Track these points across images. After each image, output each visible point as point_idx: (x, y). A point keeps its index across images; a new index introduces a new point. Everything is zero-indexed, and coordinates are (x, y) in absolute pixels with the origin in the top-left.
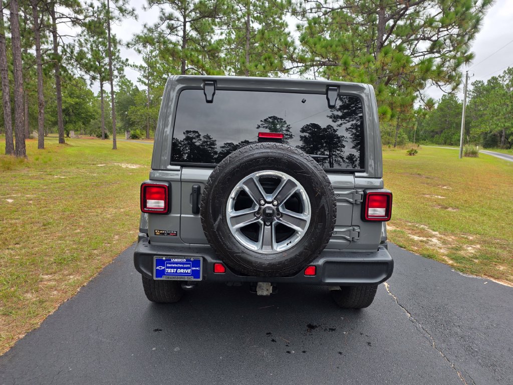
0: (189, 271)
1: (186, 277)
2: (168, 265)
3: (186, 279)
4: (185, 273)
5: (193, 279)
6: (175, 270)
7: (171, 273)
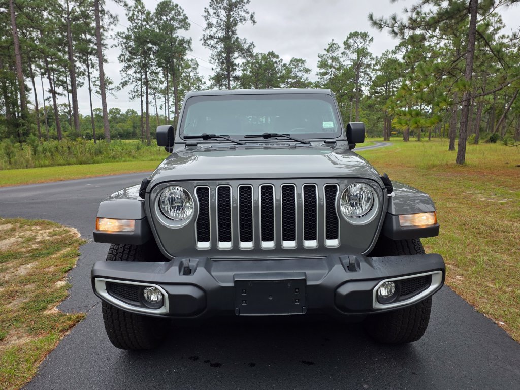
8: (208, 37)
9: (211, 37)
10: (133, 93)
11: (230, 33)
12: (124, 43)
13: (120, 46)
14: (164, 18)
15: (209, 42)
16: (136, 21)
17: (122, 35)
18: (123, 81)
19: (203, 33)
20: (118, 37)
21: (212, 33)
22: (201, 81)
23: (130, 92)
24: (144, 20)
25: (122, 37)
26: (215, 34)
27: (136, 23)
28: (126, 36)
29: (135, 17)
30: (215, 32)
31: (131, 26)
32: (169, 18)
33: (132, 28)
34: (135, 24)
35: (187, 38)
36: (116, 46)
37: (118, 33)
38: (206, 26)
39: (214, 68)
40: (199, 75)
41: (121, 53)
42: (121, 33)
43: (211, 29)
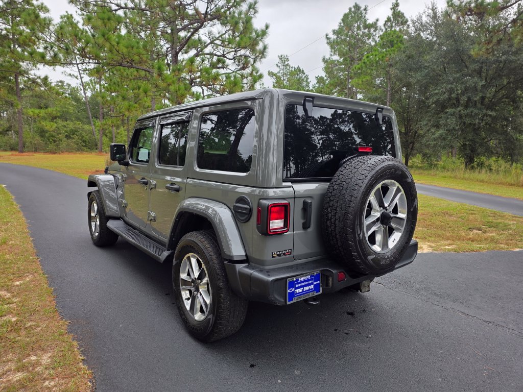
0: (312, 287)
1: (311, 293)
2: (297, 286)
3: (311, 295)
4: (310, 290)
5: (316, 294)
6: (302, 288)
7: (299, 293)
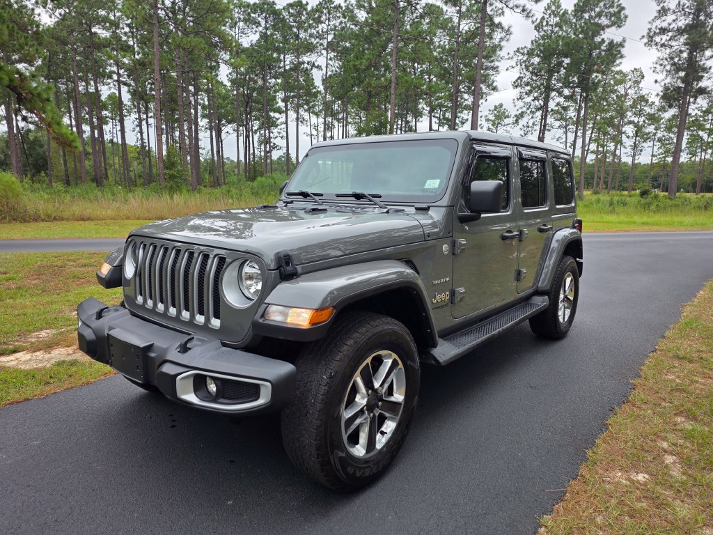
8: (658, 31)
9: (663, 31)
10: (525, 129)
11: (702, 18)
12: (525, 62)
13: (519, 66)
14: (586, 16)
15: (657, 39)
16: (545, 28)
17: (522, 51)
18: (518, 113)
19: (649, 26)
20: (518, 54)
21: (665, 25)
22: (647, 101)
23: (522, 127)
24: (557, 25)
25: (523, 54)
26: (670, 24)
27: (545, 31)
28: (528, 51)
29: (544, 24)
30: (670, 21)
31: (537, 36)
32: (593, 14)
33: (537, 39)
34: (542, 33)
35: (617, 39)
36: (513, 67)
37: (518, 49)
38: (656, 14)
39: (659, 80)
40: (643, 92)
41: (518, 75)
42: (522, 49)
43: (663, 18)
